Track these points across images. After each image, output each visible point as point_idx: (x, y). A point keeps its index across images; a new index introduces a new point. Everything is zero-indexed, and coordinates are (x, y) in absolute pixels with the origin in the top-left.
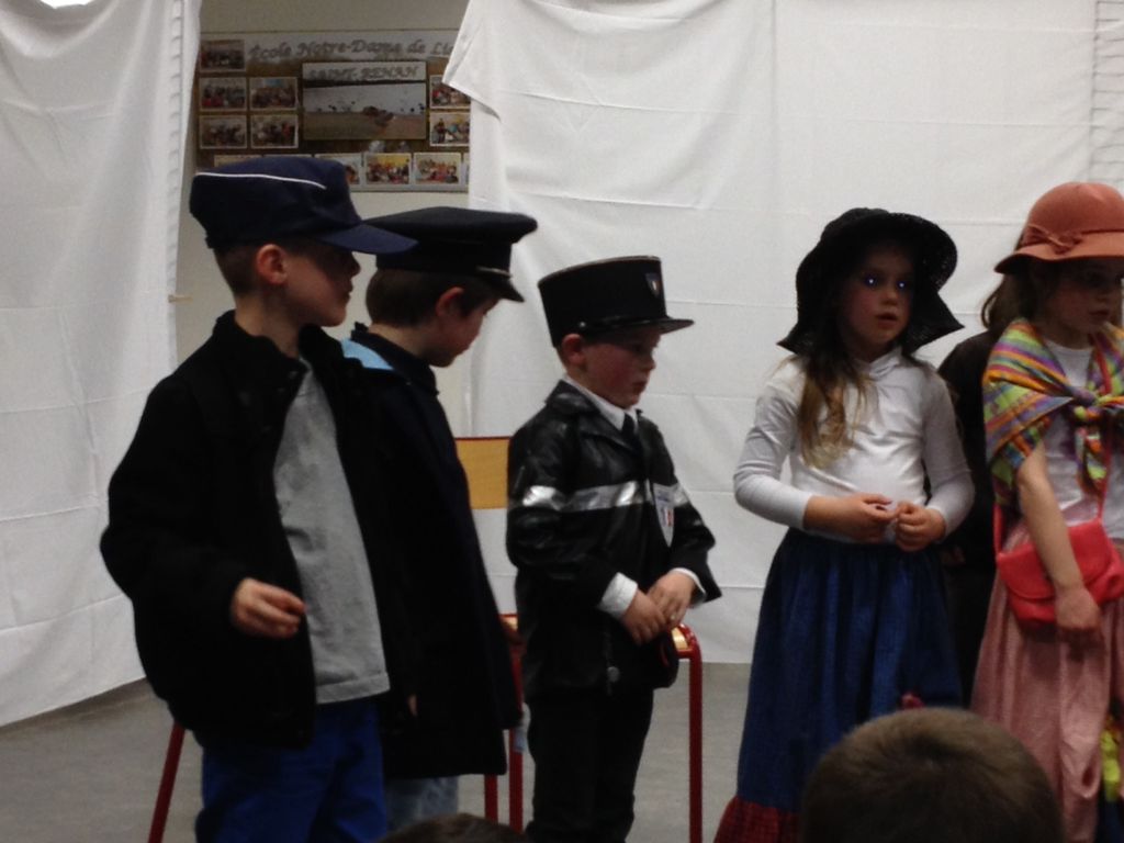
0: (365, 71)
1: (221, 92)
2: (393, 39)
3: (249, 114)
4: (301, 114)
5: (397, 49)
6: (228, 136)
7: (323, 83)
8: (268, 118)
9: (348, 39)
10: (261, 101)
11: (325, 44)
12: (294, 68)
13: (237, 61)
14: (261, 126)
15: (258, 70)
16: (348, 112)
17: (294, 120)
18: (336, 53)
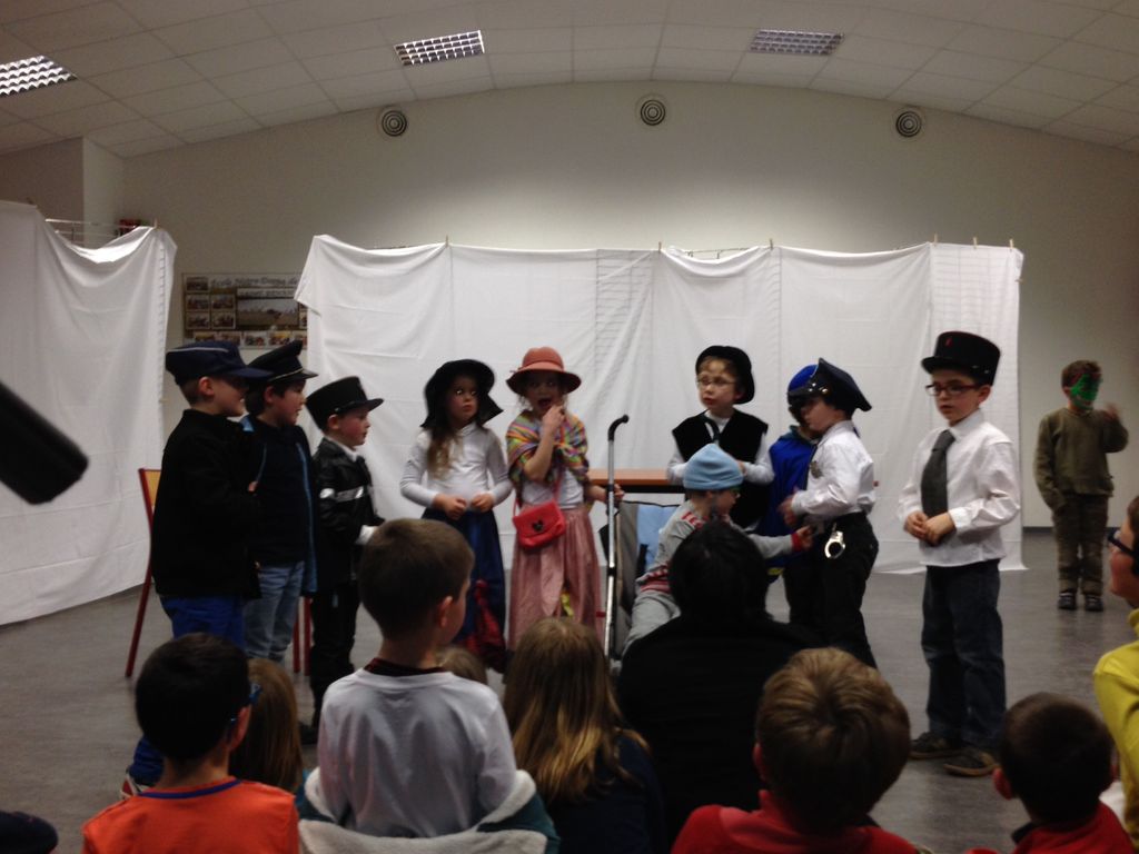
0: (268, 293)
1: (197, 302)
2: (282, 278)
3: (211, 313)
4: (237, 312)
5: (284, 282)
6: (201, 323)
7: (247, 298)
8: (221, 315)
9: (259, 277)
10: (217, 306)
11: (248, 280)
12: (233, 291)
13: (205, 287)
14: (216, 318)
15: (215, 291)
16: (260, 311)
17: (234, 316)
18: (253, 284)
